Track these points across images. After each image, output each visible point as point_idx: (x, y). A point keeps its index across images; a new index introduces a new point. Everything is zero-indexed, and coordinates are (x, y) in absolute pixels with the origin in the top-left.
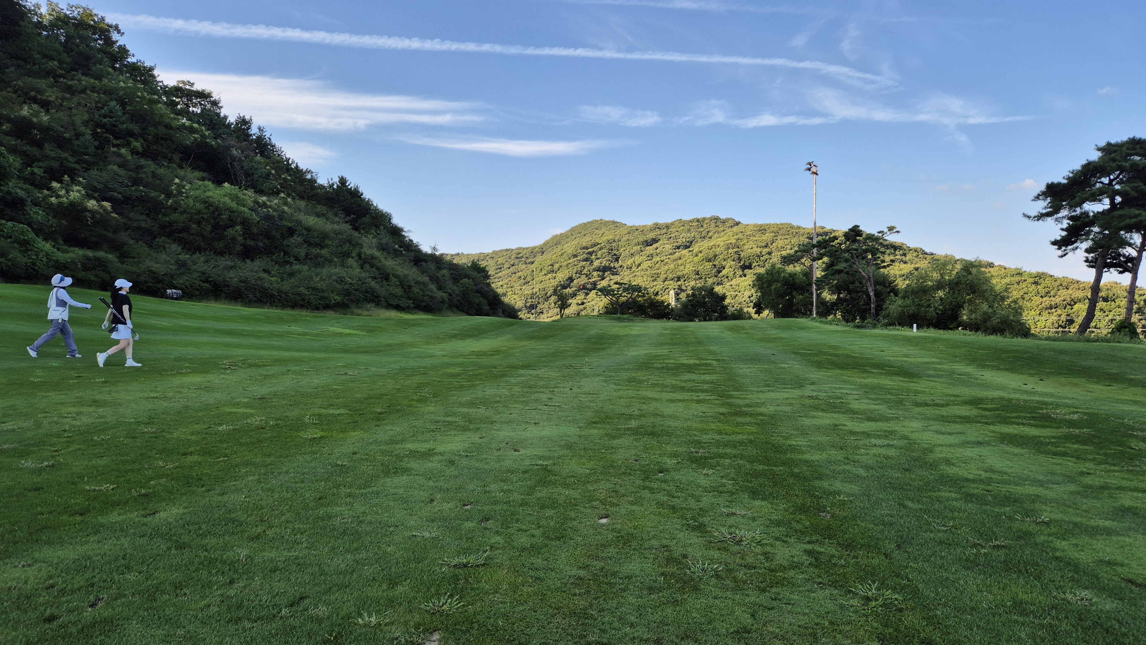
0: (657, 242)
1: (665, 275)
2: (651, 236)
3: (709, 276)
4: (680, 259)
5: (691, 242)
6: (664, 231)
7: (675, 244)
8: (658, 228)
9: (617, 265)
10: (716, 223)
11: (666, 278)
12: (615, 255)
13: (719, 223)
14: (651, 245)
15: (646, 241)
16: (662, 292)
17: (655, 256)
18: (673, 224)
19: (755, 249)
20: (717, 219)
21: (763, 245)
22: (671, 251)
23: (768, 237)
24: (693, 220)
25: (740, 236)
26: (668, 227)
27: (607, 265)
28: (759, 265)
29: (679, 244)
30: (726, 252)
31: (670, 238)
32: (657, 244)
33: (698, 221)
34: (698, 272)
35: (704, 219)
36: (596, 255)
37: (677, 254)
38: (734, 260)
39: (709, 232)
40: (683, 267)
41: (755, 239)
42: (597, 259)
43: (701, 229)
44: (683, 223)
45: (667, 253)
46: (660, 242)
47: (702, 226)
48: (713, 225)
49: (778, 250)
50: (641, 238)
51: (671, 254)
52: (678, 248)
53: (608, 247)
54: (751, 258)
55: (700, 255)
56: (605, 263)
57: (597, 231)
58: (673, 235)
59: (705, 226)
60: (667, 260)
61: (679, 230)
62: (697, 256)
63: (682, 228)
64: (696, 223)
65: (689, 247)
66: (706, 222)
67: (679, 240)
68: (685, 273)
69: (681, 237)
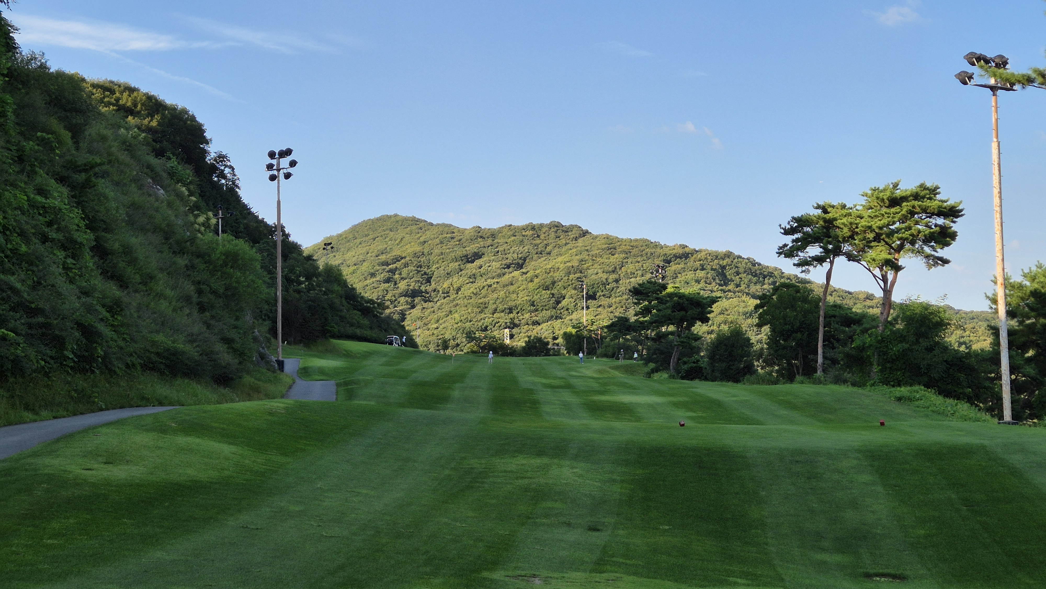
0: (480, 257)
1: (494, 306)
2: (472, 248)
3: (547, 308)
4: (512, 284)
5: (525, 260)
6: (489, 241)
7: (504, 262)
8: (481, 237)
9: (429, 288)
10: (556, 232)
11: (496, 310)
12: (425, 273)
13: (560, 233)
14: (473, 262)
15: (466, 256)
16: (491, 327)
17: (479, 278)
18: (500, 230)
19: (601, 275)
20: (557, 226)
21: (610, 269)
22: (499, 271)
23: (616, 259)
24: (527, 226)
25: (584, 256)
26: (493, 235)
27: (417, 288)
28: (604, 295)
29: (508, 261)
30: (566, 278)
31: (498, 252)
32: (481, 260)
33: (533, 228)
34: (534, 302)
35: (541, 226)
36: (400, 274)
37: (506, 276)
38: (575, 289)
39: (547, 245)
40: (515, 295)
41: (602, 261)
42: (402, 279)
43: (538, 241)
44: (512, 230)
45: (494, 274)
46: (485, 258)
47: (538, 236)
48: (553, 235)
49: (628, 276)
50: (460, 252)
51: (499, 276)
52: (508, 267)
53: (416, 263)
54: (595, 286)
55: (536, 280)
56: (414, 286)
57: (392, 234)
58: (500, 249)
59: (542, 237)
60: (495, 286)
61: (509, 241)
62: (532, 281)
63: (513, 238)
64: (531, 232)
65: (522, 268)
66: (544, 230)
67: (509, 256)
68: (518, 303)
69: (511, 251)
